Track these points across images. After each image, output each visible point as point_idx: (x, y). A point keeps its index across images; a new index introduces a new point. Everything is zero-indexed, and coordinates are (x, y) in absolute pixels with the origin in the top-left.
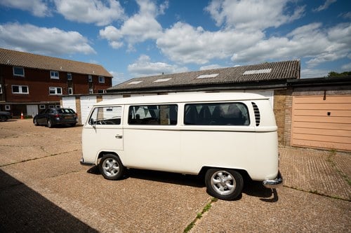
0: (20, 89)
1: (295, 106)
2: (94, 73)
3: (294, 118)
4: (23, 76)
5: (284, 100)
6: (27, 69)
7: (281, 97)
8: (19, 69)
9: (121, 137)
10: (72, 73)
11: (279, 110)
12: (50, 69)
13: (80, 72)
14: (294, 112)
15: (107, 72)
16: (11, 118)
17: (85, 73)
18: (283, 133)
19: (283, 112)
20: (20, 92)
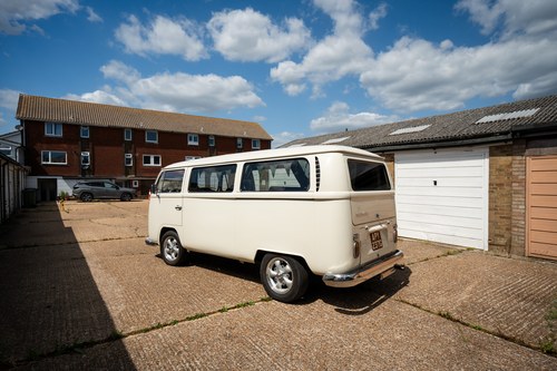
0: (152, 160)
1: (531, 177)
2: (245, 135)
3: (532, 201)
4: (156, 142)
5: (510, 166)
6: (161, 133)
7: (503, 160)
8: (152, 133)
9: (180, 209)
10: (215, 136)
11: (501, 185)
12: (187, 131)
13: (226, 134)
14: (532, 189)
15: (264, 132)
16: (136, 196)
17: (233, 135)
18: (507, 229)
19: (507, 188)
20: (152, 164)
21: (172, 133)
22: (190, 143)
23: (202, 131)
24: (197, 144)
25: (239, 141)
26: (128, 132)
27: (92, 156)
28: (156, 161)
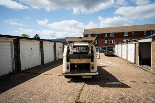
0: (112, 41)
2: (148, 30)
6: (115, 33)
8: (112, 34)
12: (124, 32)
20: (112, 43)
21: (118, 33)
22: (124, 35)
23: (129, 31)
24: (127, 35)
25: (145, 32)
26: (106, 35)
27: (97, 41)
28: (114, 42)
